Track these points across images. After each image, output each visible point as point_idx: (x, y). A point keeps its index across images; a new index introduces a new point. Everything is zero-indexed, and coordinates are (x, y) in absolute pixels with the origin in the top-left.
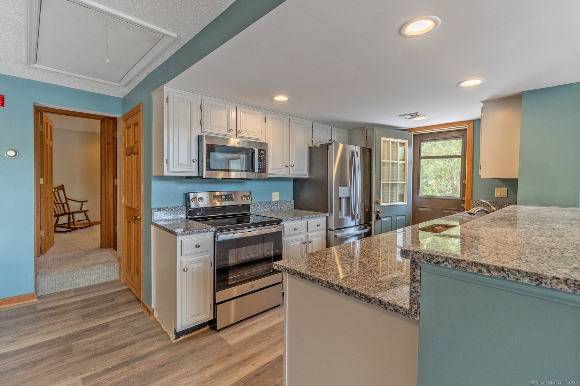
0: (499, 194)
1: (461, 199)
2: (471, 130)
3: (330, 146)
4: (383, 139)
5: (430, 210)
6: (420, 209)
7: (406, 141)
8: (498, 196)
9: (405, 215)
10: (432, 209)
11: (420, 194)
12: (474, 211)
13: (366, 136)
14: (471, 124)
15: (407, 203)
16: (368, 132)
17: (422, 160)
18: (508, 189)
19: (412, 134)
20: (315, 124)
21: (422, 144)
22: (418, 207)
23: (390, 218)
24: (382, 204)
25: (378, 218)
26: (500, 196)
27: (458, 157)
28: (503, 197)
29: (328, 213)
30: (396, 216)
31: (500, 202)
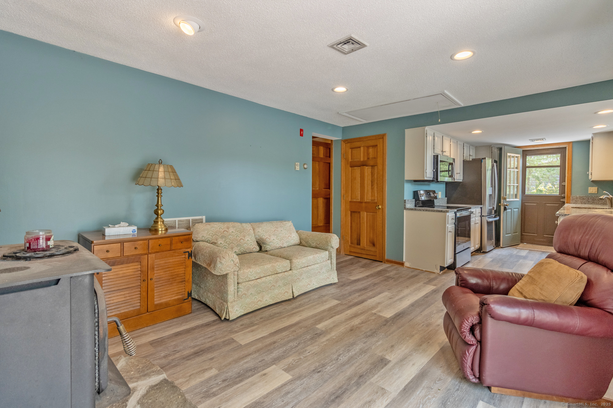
0: (591, 191)
1: (560, 196)
2: (570, 148)
3: (483, 160)
4: (509, 154)
5: (535, 204)
6: (526, 204)
7: (519, 155)
8: (591, 193)
9: (518, 208)
10: (536, 204)
11: (526, 193)
12: (603, 197)
13: (492, 152)
14: (570, 144)
15: (518, 199)
16: (493, 149)
17: (527, 169)
18: (598, 188)
19: (521, 150)
20: (465, 144)
21: (527, 157)
22: (524, 203)
23: (510, 209)
24: (507, 200)
25: (505, 209)
26: (592, 193)
27: (557, 166)
28: (594, 193)
29: (482, 205)
30: (514, 208)
31: (593, 197)
